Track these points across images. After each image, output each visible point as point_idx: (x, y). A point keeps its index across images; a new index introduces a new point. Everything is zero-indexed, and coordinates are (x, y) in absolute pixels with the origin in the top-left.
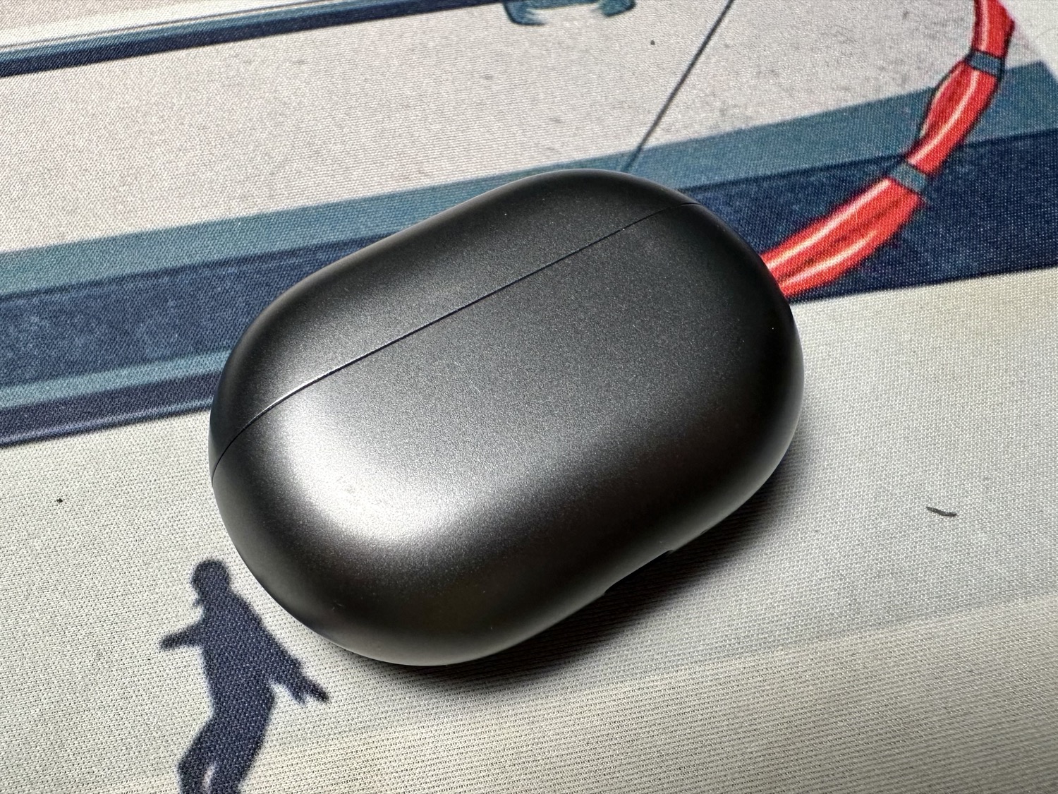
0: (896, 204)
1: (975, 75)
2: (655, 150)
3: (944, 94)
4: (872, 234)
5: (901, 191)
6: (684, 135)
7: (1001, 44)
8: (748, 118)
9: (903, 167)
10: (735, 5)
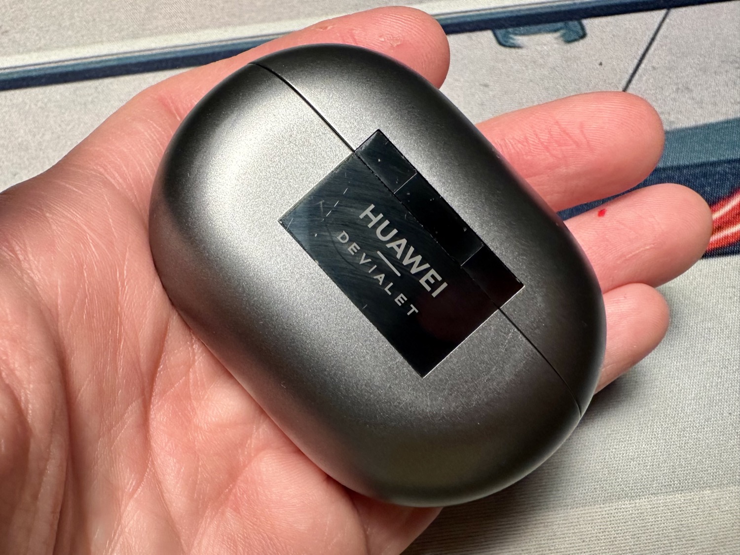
10: (658, 38)
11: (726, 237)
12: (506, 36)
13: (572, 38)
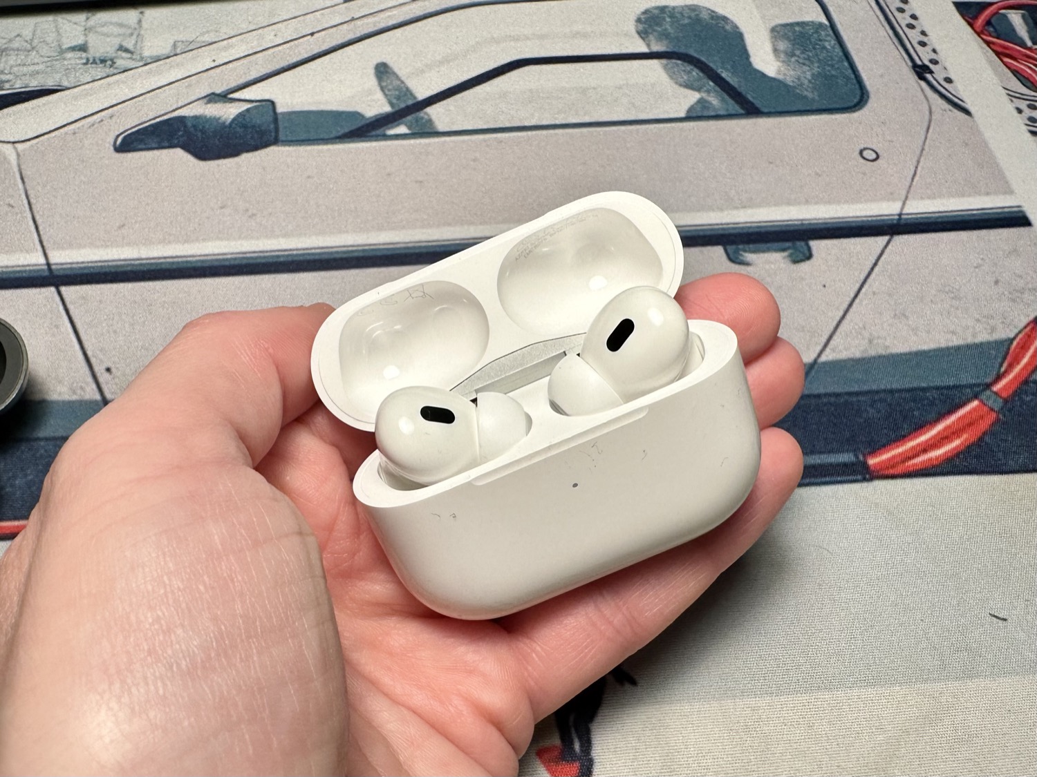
0: (982, 417)
2: (825, 363)
3: (1018, 344)
4: (965, 436)
5: (985, 409)
6: (844, 355)
8: (887, 347)
9: (988, 392)
10: (880, 263)
11: (931, 459)
12: (737, 252)
13: (799, 259)
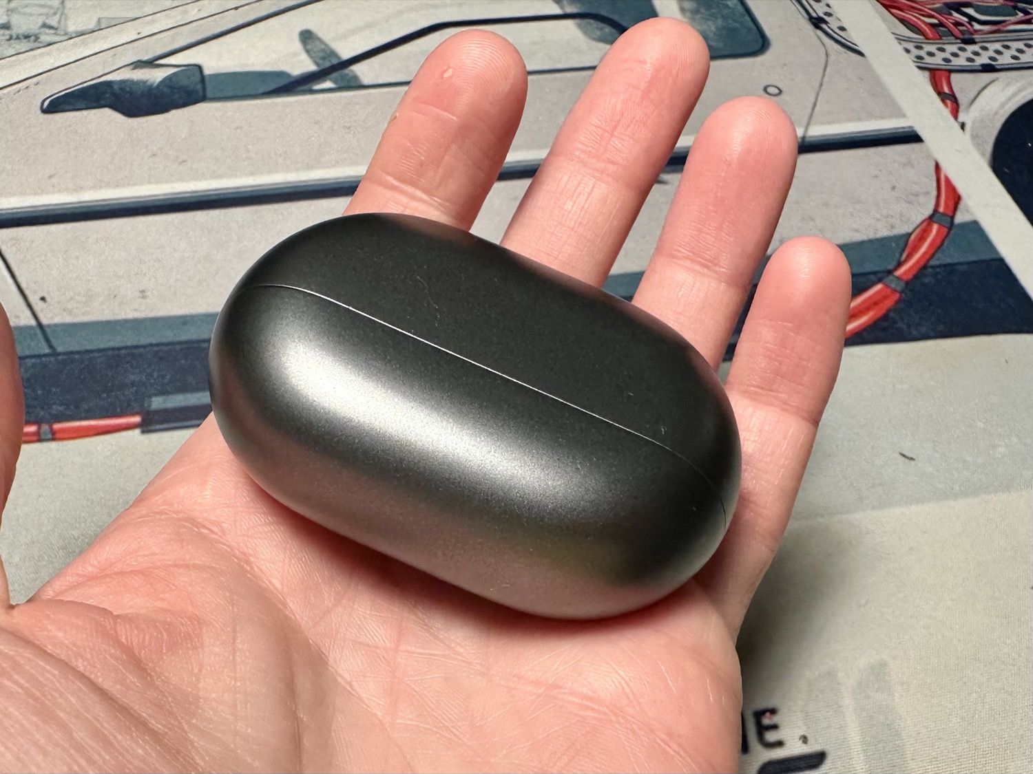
0: (885, 298)
1: (935, 227)
3: (916, 237)
4: (871, 313)
7: (952, 208)
9: (891, 277)
